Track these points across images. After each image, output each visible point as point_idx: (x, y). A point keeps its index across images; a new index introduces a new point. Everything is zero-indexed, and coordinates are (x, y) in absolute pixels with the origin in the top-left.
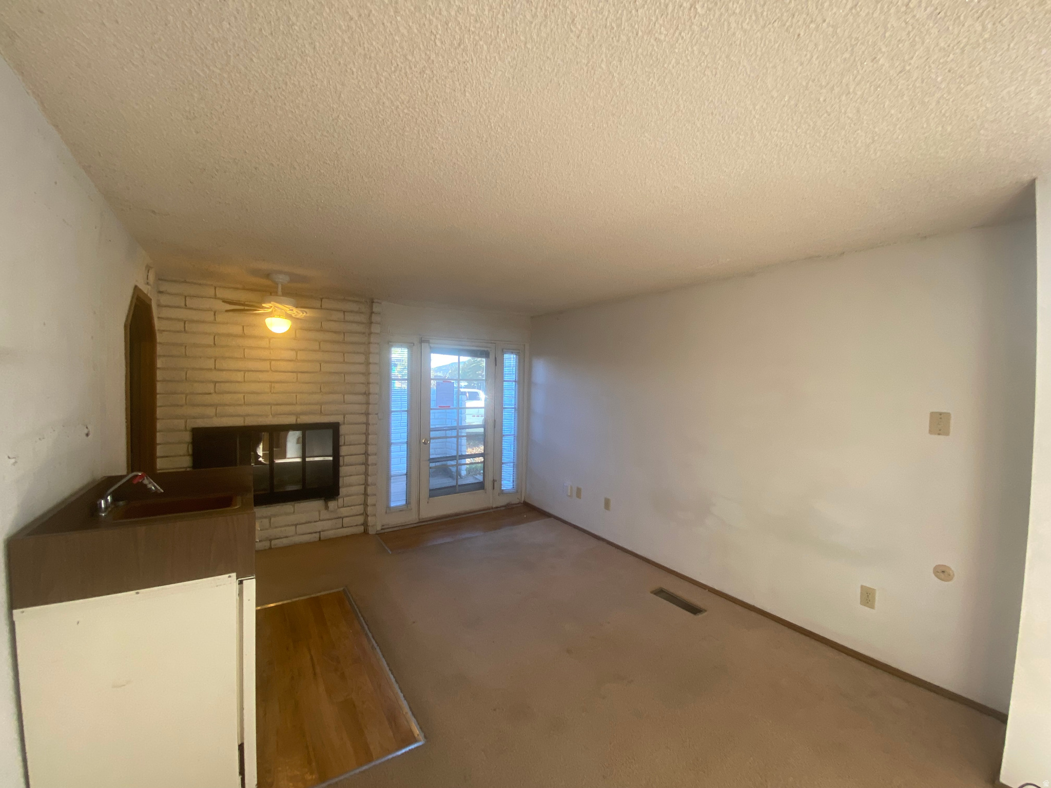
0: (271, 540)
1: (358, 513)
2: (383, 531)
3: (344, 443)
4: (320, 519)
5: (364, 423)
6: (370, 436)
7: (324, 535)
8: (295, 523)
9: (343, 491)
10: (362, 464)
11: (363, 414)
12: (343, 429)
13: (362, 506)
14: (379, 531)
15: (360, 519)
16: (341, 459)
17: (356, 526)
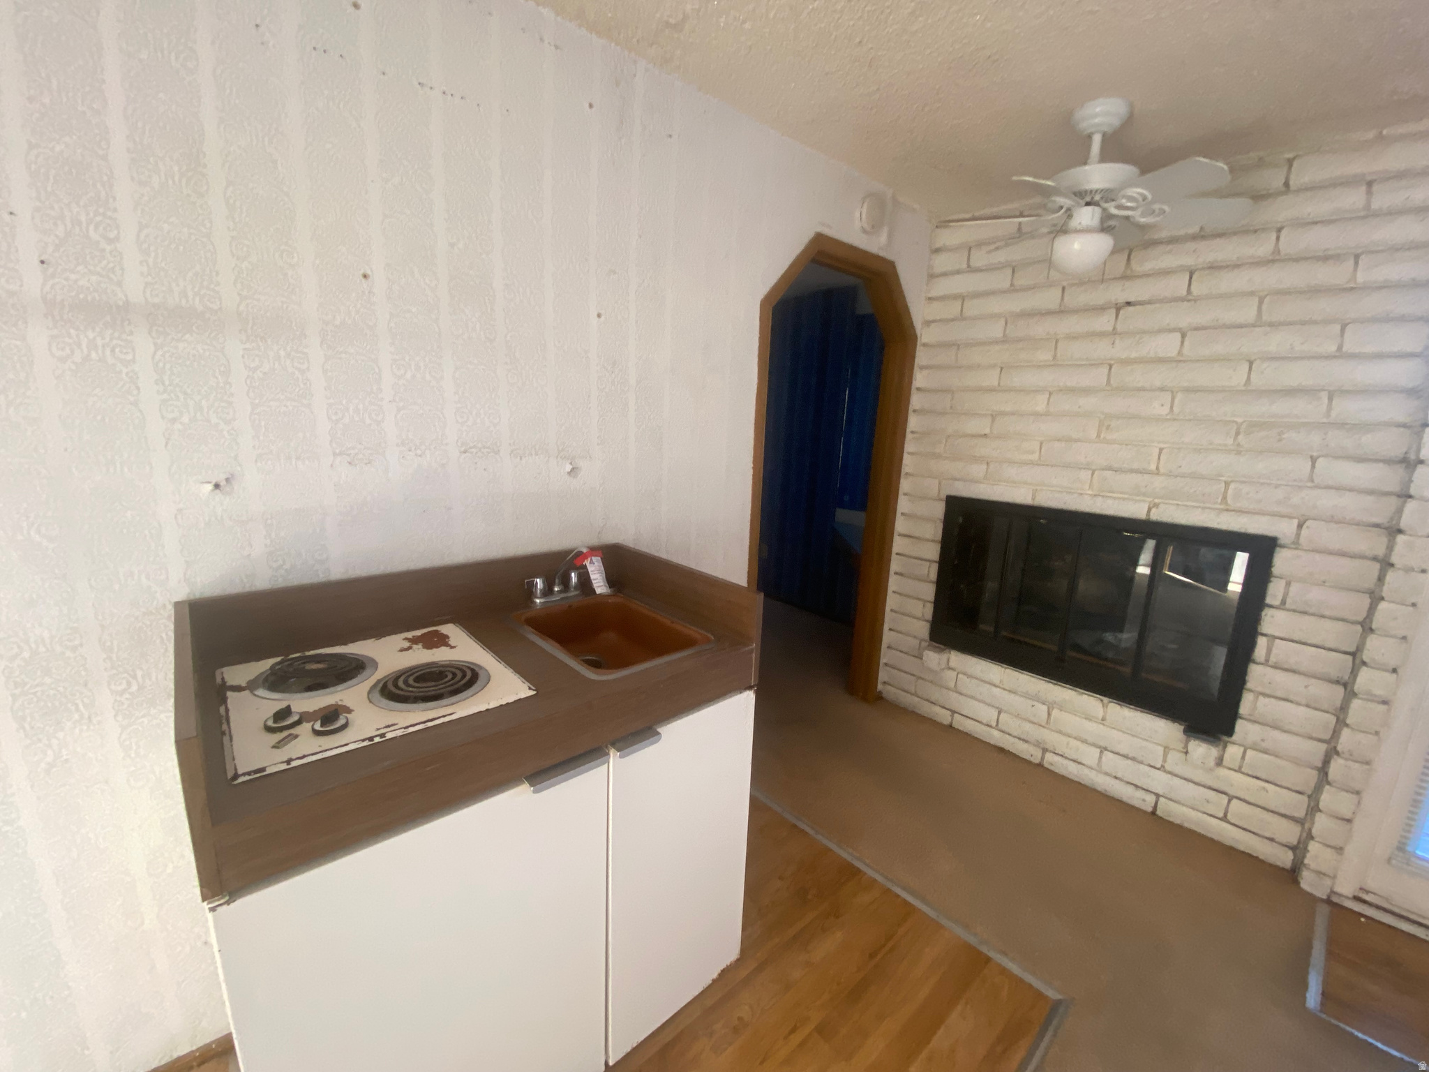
0: (1045, 750)
1: (1283, 811)
2: (1357, 907)
3: (1283, 602)
4: (1163, 766)
5: (1375, 559)
6: (1383, 606)
7: (1165, 808)
8: (1102, 744)
9: (1242, 728)
10: (1338, 682)
11: (1377, 526)
12: (1282, 562)
13: (1305, 799)
14: (1340, 895)
15: (1290, 833)
16: (1262, 642)
17: (1272, 840)
